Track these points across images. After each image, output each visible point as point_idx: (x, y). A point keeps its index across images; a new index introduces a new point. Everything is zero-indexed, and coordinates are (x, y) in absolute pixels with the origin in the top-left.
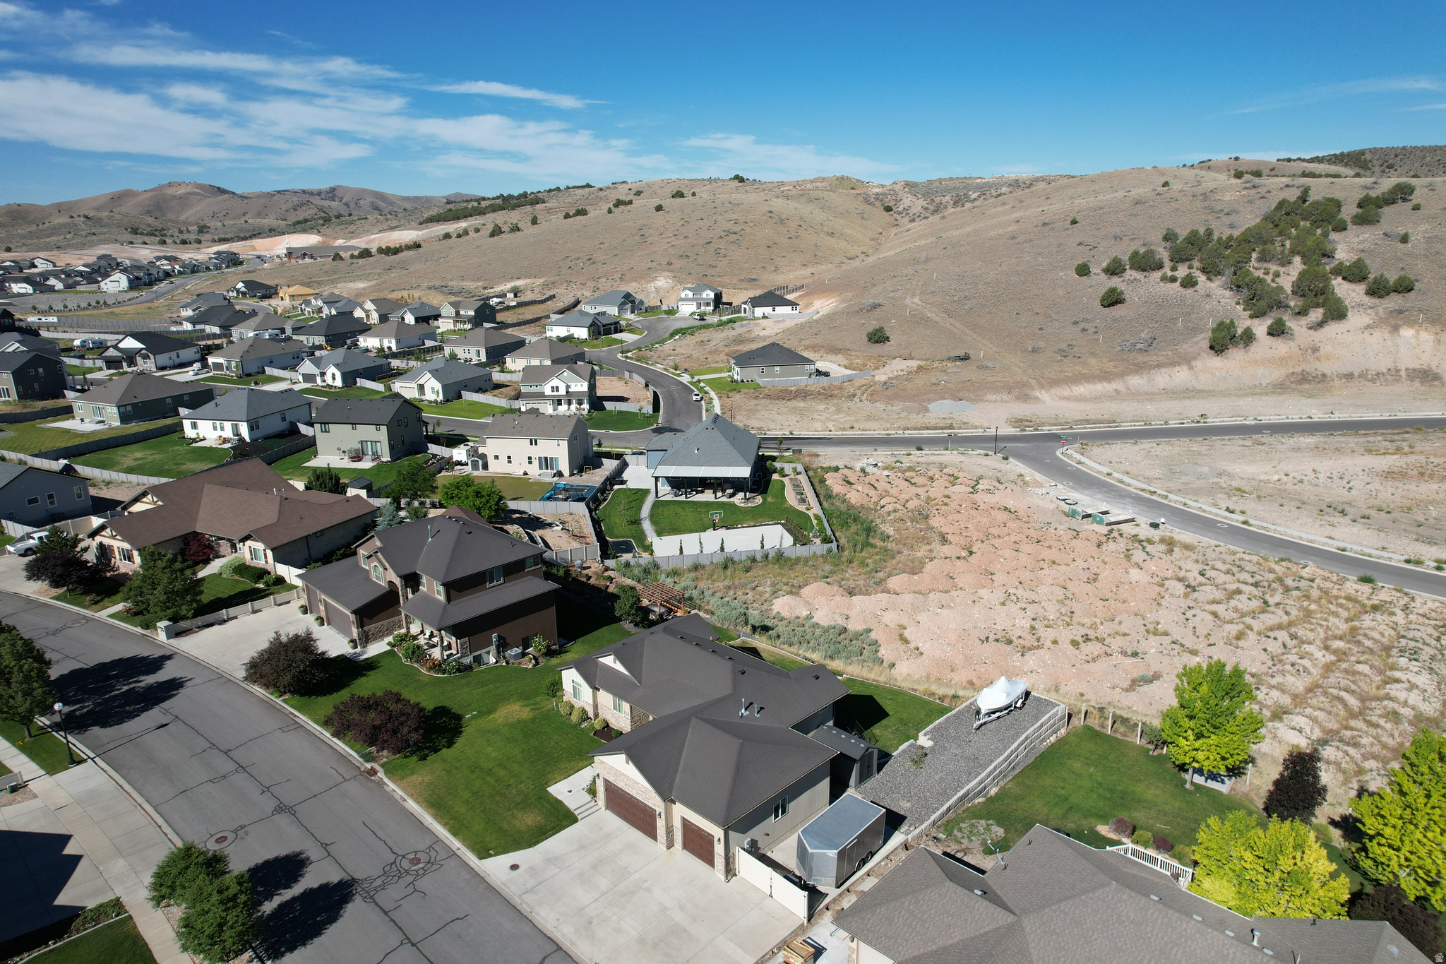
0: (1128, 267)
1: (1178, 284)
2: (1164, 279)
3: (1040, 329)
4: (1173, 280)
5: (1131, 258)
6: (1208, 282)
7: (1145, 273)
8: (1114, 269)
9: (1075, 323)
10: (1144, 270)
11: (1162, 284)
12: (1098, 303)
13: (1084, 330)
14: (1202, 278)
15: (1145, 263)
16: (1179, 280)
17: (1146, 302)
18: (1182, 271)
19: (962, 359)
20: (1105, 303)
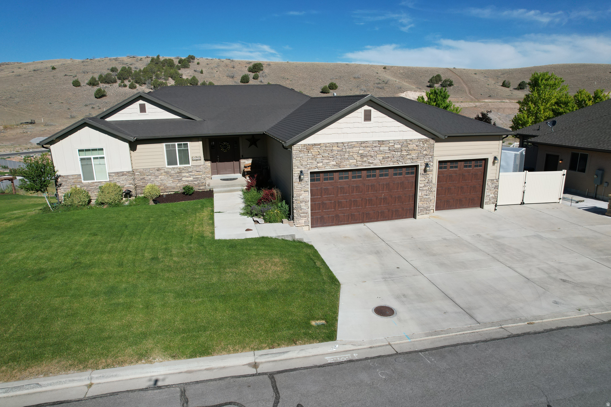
0: (99, 82)
1: (128, 88)
2: (120, 86)
3: (69, 109)
4: (125, 86)
5: (99, 79)
6: (141, 87)
7: (110, 84)
8: (93, 83)
9: (86, 105)
10: (108, 83)
11: (120, 88)
12: (93, 97)
13: (93, 108)
14: (137, 85)
15: (107, 80)
16: (128, 86)
17: (117, 95)
18: (127, 82)
19: (31, 123)
20: (97, 96)
